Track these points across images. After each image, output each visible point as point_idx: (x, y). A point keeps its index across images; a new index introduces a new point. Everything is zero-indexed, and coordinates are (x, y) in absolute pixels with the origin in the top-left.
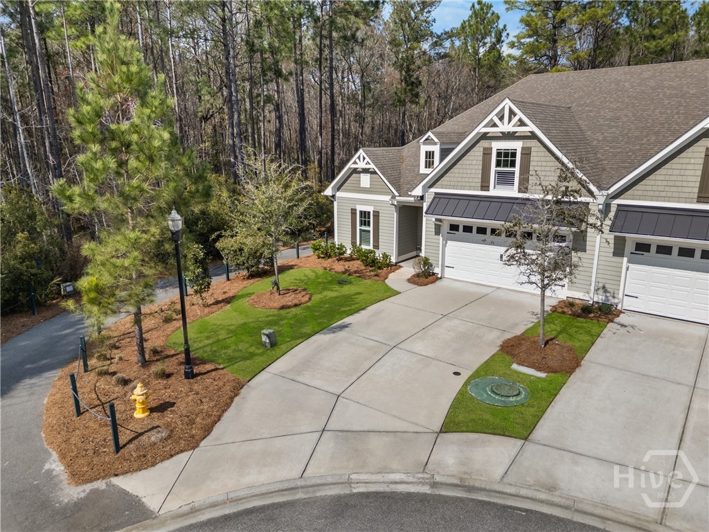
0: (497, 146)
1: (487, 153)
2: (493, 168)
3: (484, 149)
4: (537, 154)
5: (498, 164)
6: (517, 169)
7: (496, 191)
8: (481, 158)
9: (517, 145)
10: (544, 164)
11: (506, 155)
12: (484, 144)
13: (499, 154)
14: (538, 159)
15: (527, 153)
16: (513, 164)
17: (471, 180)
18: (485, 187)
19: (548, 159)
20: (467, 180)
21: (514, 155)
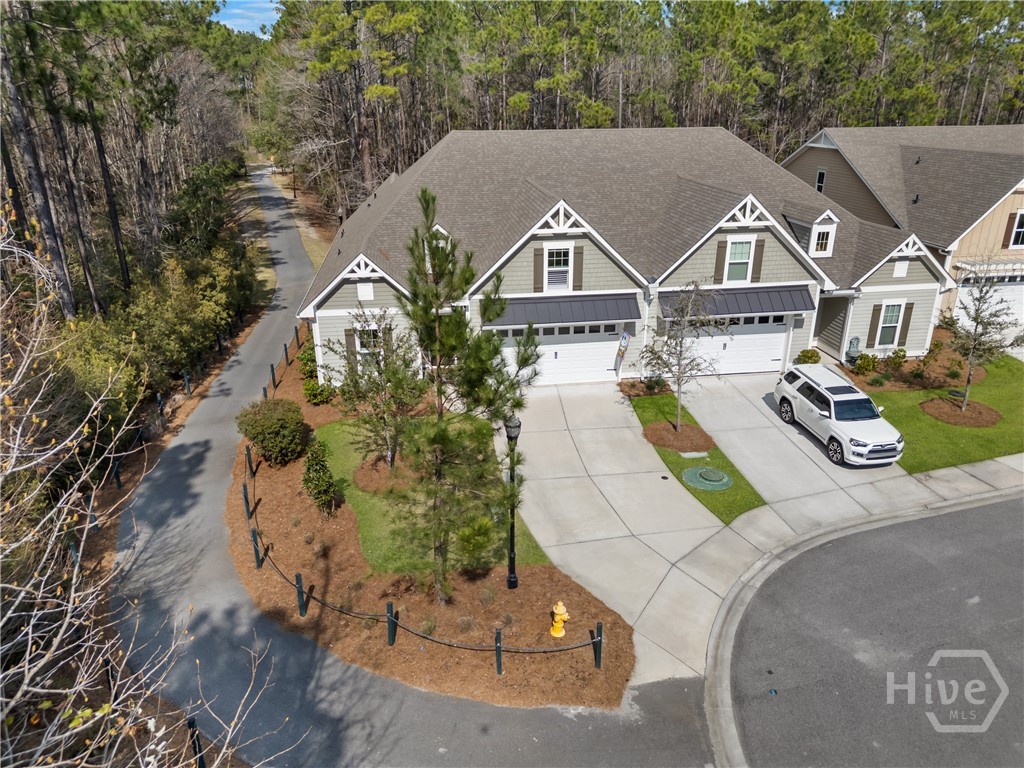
0: (548, 246)
1: (538, 254)
2: (546, 269)
3: (536, 250)
4: (590, 252)
5: (551, 264)
6: (571, 268)
7: (550, 291)
8: (532, 259)
9: (570, 245)
10: (596, 261)
11: (558, 254)
12: (534, 244)
13: (551, 254)
14: (591, 257)
15: (579, 252)
16: (566, 263)
17: (522, 283)
18: (538, 288)
19: (599, 256)
20: (517, 283)
21: (566, 254)
